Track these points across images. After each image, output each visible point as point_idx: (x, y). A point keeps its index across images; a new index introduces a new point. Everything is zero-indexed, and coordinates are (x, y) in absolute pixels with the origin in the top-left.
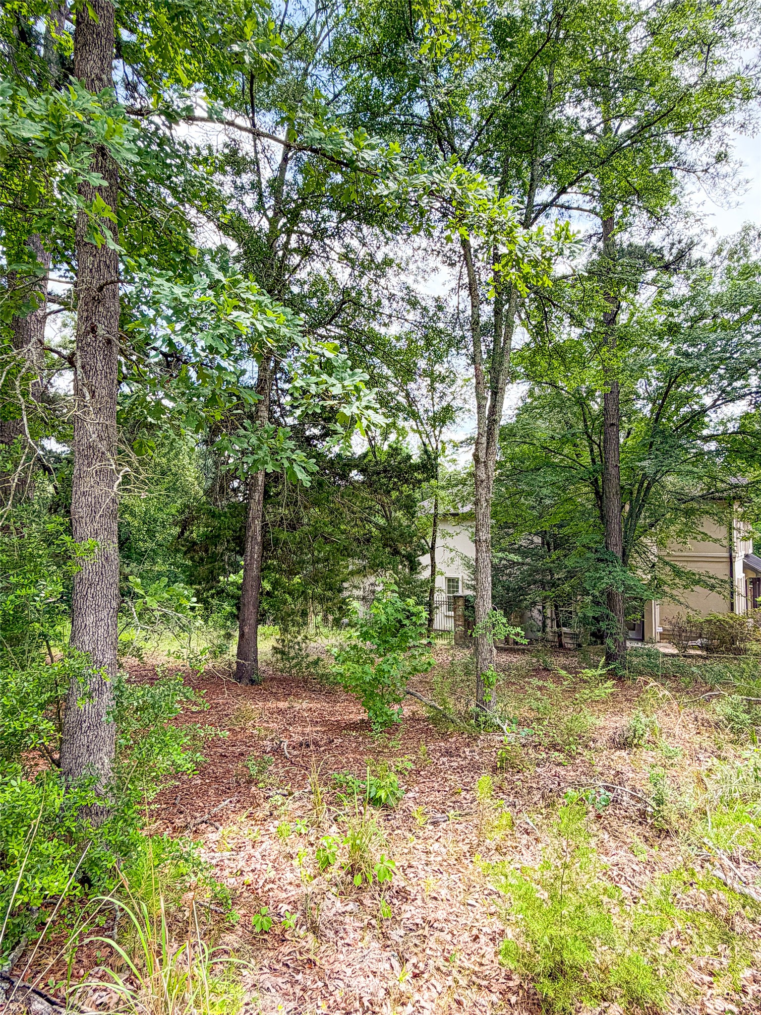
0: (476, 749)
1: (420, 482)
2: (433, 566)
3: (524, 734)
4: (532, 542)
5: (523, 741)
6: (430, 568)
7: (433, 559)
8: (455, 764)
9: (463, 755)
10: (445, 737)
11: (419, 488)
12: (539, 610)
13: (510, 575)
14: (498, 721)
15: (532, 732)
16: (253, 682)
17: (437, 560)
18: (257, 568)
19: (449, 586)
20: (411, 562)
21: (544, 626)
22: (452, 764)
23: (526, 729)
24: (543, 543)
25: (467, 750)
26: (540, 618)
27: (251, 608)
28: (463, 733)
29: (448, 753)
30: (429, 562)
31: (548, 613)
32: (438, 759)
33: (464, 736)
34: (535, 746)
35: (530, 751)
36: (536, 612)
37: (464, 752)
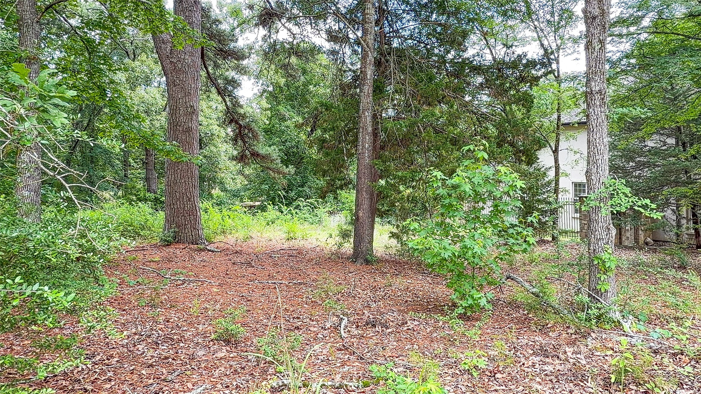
0: (583, 349)
1: (537, 79)
2: (557, 168)
3: (655, 336)
4: (665, 144)
5: (655, 346)
6: (554, 169)
7: (556, 161)
8: (549, 368)
9: (562, 357)
10: (544, 329)
11: (537, 85)
12: (673, 210)
13: (639, 177)
14: (617, 316)
15: (667, 334)
16: (367, 262)
17: (560, 162)
18: (369, 157)
19: (576, 190)
20: (527, 156)
21: (679, 226)
22: (545, 367)
23: (658, 329)
24: (677, 143)
25: (569, 350)
26: (674, 218)
27: (364, 193)
28: (568, 327)
29: (543, 352)
30: (553, 164)
31: (684, 211)
32: (527, 358)
33: (570, 331)
34: (675, 355)
35: (666, 361)
36: (669, 212)
37: (565, 352)
